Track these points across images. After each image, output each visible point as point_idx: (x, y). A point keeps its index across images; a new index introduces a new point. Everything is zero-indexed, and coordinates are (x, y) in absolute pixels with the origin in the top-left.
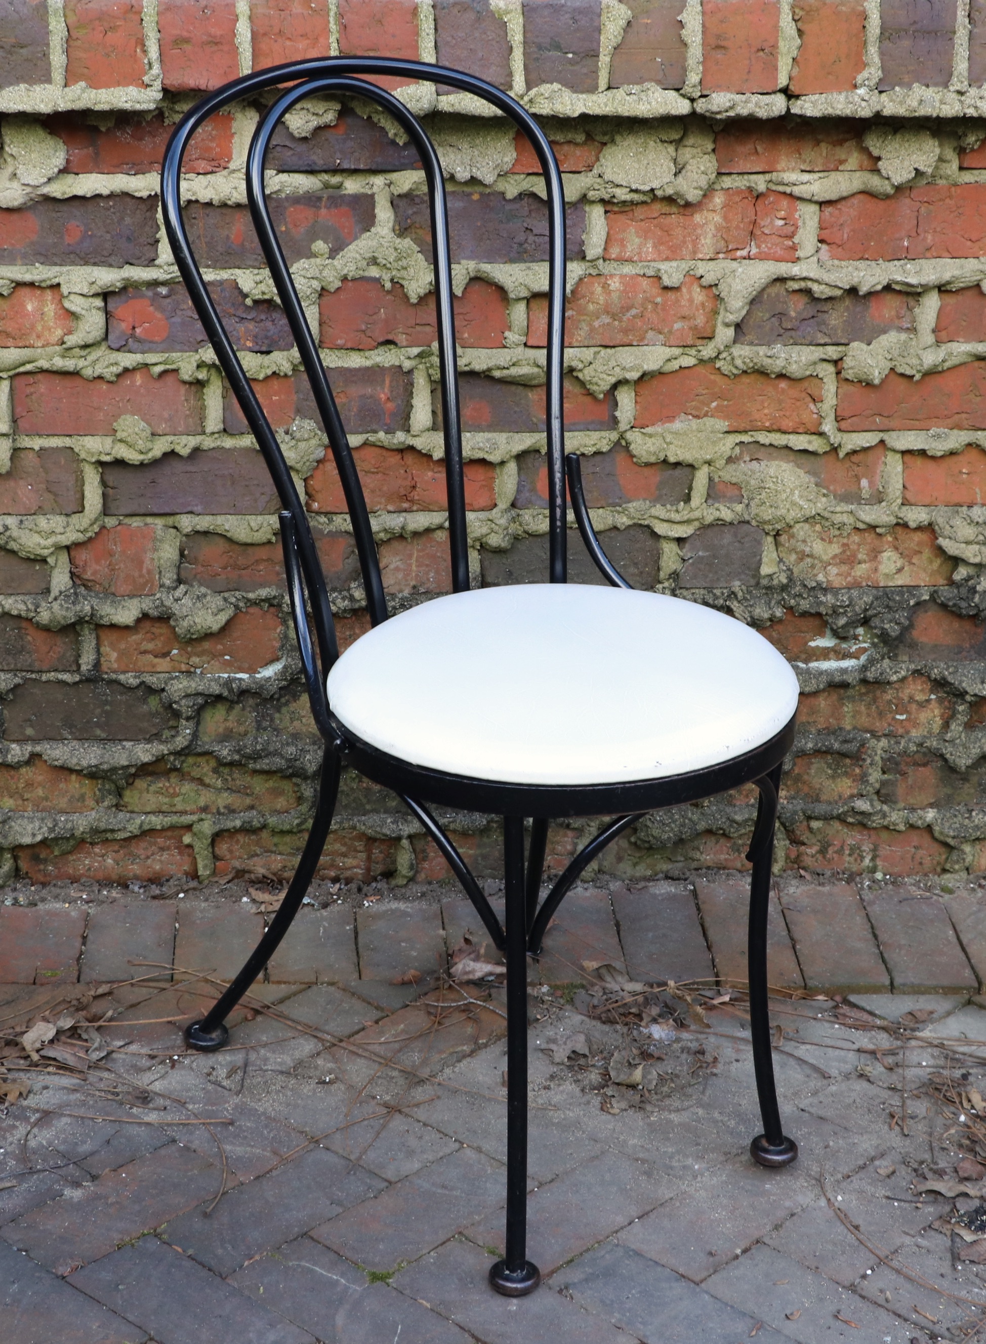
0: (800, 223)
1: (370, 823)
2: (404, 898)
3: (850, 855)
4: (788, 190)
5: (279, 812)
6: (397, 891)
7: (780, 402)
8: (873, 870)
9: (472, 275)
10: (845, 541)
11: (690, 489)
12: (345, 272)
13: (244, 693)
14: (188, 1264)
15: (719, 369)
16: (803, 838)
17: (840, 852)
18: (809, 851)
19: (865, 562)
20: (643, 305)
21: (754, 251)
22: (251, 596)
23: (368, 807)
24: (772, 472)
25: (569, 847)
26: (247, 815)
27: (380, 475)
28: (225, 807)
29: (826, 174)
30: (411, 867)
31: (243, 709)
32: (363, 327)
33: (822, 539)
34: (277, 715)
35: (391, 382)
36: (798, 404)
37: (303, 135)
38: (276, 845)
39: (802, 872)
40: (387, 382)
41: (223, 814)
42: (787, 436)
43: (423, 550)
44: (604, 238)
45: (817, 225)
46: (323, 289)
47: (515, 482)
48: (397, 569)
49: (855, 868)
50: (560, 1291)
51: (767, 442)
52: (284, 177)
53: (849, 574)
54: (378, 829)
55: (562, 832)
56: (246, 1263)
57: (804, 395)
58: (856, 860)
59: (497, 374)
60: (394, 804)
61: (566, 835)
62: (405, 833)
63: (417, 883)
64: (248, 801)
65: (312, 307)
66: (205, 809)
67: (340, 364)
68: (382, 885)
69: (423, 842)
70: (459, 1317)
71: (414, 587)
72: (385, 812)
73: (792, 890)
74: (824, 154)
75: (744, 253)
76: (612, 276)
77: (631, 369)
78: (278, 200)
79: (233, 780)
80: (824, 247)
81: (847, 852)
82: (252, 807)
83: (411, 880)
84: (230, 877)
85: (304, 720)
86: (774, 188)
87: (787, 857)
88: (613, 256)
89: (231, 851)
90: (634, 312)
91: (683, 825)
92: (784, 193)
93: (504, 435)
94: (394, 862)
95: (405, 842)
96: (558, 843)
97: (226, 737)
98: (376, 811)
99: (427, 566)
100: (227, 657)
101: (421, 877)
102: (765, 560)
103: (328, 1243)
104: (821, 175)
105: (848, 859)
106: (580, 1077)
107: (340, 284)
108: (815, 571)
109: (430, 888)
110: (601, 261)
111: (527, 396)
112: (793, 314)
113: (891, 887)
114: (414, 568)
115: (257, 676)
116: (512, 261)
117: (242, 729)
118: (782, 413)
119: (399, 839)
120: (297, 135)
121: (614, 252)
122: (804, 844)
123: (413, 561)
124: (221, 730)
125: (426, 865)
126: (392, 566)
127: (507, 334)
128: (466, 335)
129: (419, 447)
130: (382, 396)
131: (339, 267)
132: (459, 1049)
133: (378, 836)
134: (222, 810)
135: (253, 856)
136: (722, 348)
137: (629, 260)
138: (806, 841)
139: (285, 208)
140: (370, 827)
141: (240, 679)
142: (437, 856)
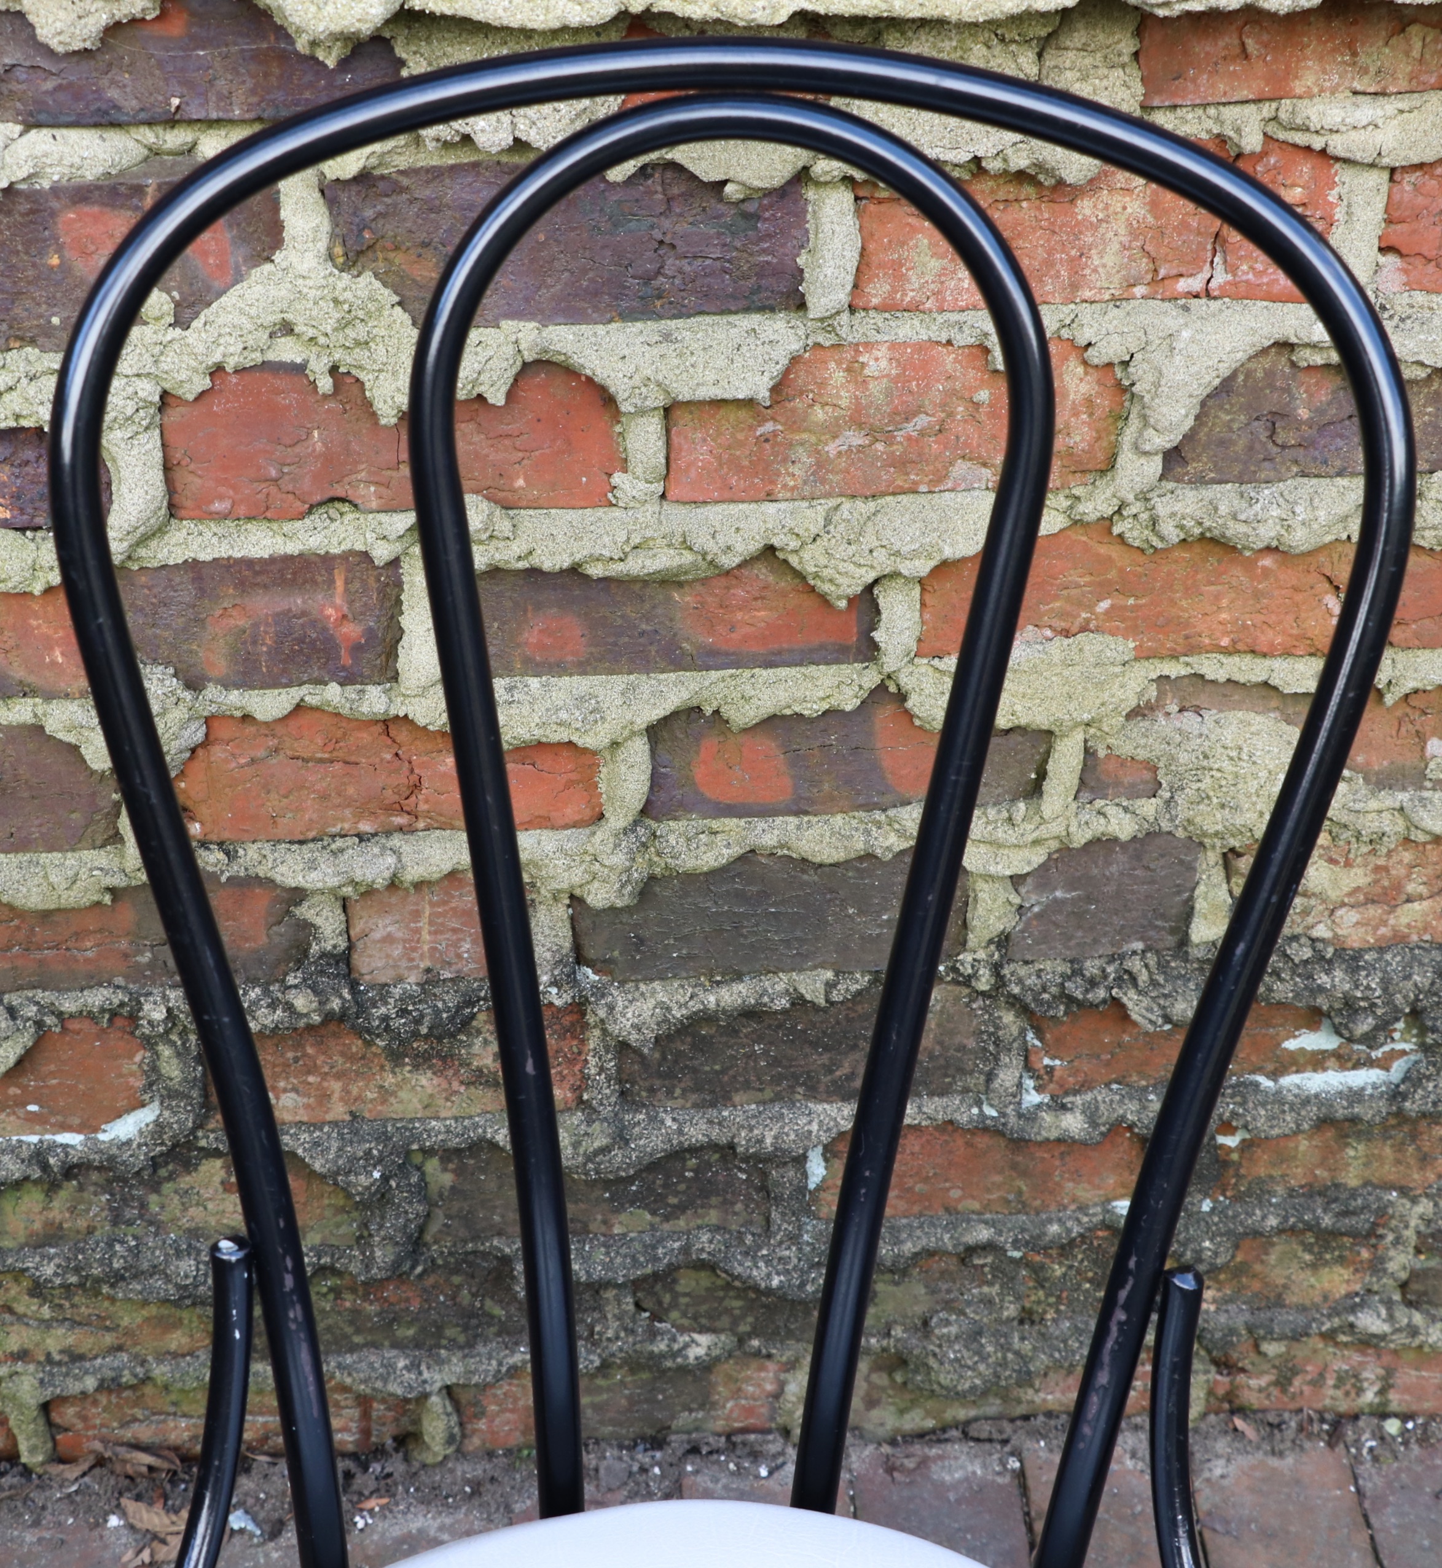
0: (1339, 214)
1: (363, 1370)
3: (1336, 1387)
4: (1317, 143)
5: (175, 1355)
6: (423, 1480)
7: (1257, 595)
8: (1382, 1414)
9: (529, 357)
10: (1381, 862)
11: (1042, 775)
12: (217, 357)
13: (72, 1170)
15: (1121, 536)
16: (1245, 1363)
17: (1318, 1382)
18: (1253, 1383)
19: (1421, 898)
20: (943, 405)
21: (1221, 278)
22: (69, 1005)
23: (357, 1339)
24: (1229, 735)
25: (769, 1387)
26: (107, 1365)
27: (338, 766)
28: (61, 1352)
29: (1415, 100)
30: (452, 1435)
31: (81, 1188)
32: (273, 473)
33: (1331, 861)
34: (153, 1198)
35: (347, 582)
36: (1299, 597)
37: (77, 45)
38: (174, 1404)
39: (1239, 1423)
40: (340, 583)
41: (59, 1364)
42: (1267, 662)
43: (445, 903)
44: (852, 264)
45: (1381, 216)
46: (165, 395)
47: (645, 777)
48: (389, 939)
49: (1343, 1406)
51: (1222, 676)
52: (40, 140)
53: (1385, 923)
54: (379, 1384)
55: (754, 1364)
57: (1314, 577)
58: (1347, 1394)
59: (595, 571)
60: (411, 1332)
61: (762, 1368)
62: (437, 1386)
63: (465, 1457)
64: (109, 1339)
65: (143, 438)
66: (22, 1355)
67: (223, 551)
68: (396, 1466)
69: (473, 1392)
71: (428, 971)
72: (394, 1348)
73: (1218, 1468)
74: (1416, 53)
75: (1196, 284)
76: (869, 346)
77: (914, 555)
78: (33, 196)
79: (73, 1306)
80: (1391, 261)
81: (1331, 1382)
82: (120, 1348)
83: (453, 1452)
84: (85, 1466)
85: (210, 1206)
86: (1282, 135)
87: (1211, 1393)
88: (875, 301)
89: (85, 1419)
90: (922, 421)
91: (1004, 1364)
92: (1308, 149)
93: (619, 681)
95: (436, 1402)
96: (748, 1379)
97: (52, 1236)
98: (375, 1345)
99: (455, 931)
100: (33, 1108)
101: (474, 1443)
102: (1200, 905)
104: (1404, 105)
105: (1331, 1392)
107: (207, 383)
108: (1310, 920)
109: (490, 1465)
110: (845, 317)
111: (669, 599)
112: (1303, 413)
113: (1415, 1449)
114: (426, 936)
115: (102, 1137)
116: (628, 316)
117: (82, 1224)
118: (1263, 618)
119: (422, 1396)
120: (60, 49)
121: (877, 291)
122: (1243, 1370)
123: (423, 924)
124: (37, 1226)
125: (482, 1425)
126: (377, 935)
127: (617, 478)
128: (520, 482)
129: (421, 721)
130: (330, 611)
131: (200, 349)
133: (380, 1395)
134: (57, 1357)
135: (128, 1423)
136: (1131, 497)
137: (914, 308)
138: (1249, 1367)
139: (53, 214)
141: (65, 1147)
142: (503, 1411)
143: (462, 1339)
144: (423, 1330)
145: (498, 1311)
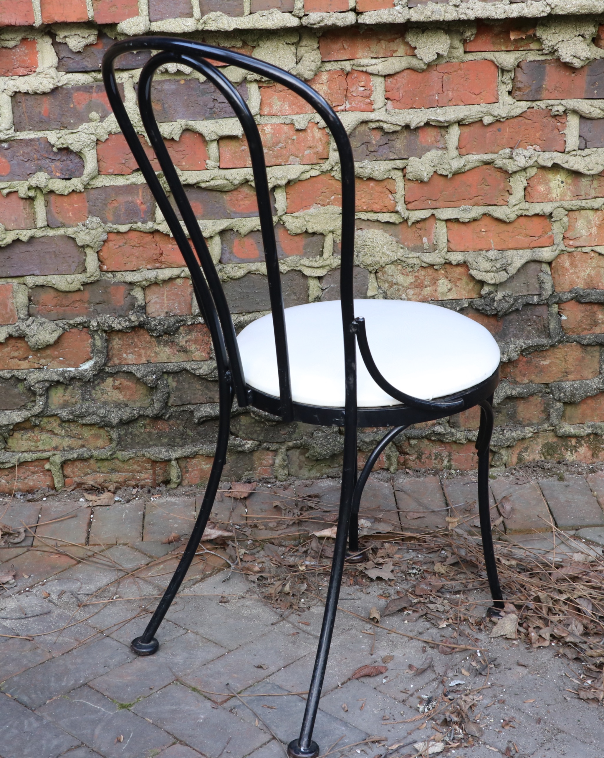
0: (373, 89)
1: (153, 452)
2: (175, 495)
3: (435, 459)
4: (364, 69)
5: (100, 448)
6: (171, 491)
7: (371, 194)
8: (450, 468)
9: (184, 128)
10: (416, 274)
11: (323, 248)
12: (110, 129)
13: (73, 379)
14: (13, 703)
15: (333, 176)
16: (407, 450)
17: (429, 457)
18: (411, 458)
19: (429, 286)
20: (285, 141)
21: (348, 106)
22: (71, 322)
23: (151, 443)
24: (370, 235)
25: (271, 462)
26: (80, 451)
27: (141, 248)
28: (67, 447)
29: (386, 59)
30: (178, 477)
31: (74, 389)
32: (124, 162)
33: (403, 274)
34: (93, 391)
35: (143, 192)
36: (382, 195)
37: (78, 50)
38: (99, 468)
39: (408, 470)
40: (140, 193)
41: (67, 451)
42: (377, 214)
43: (170, 291)
44: (259, 102)
45: (383, 89)
46: (98, 140)
47: (220, 248)
48: (156, 303)
49: (439, 467)
50: (231, 710)
51: (366, 218)
52: (70, 75)
53: (420, 294)
54: (157, 455)
55: (266, 453)
56: (48, 702)
57: (385, 189)
58: (439, 462)
59: (203, 185)
60: (166, 440)
61: (268, 455)
62: (174, 457)
63: (183, 486)
64: (81, 442)
65: (92, 151)
66: (56, 448)
67: (111, 183)
68: (163, 488)
69: (185, 462)
70: (167, 727)
71: (167, 313)
72: (161, 446)
73: (401, 481)
74: (384, 47)
75: (342, 108)
76: (266, 124)
77: (281, 179)
78: (67, 89)
79: (71, 430)
80: (389, 102)
81: (433, 458)
82: (83, 446)
83: (179, 484)
84: (73, 487)
85: (109, 394)
86: (356, 68)
87: (398, 462)
88: (266, 113)
89: (73, 473)
90: (280, 145)
91: (335, 446)
92: (362, 71)
93: (211, 221)
94: (169, 475)
95: (174, 463)
96: (264, 459)
97: (65, 405)
98: (155, 445)
99: (173, 300)
100: (61, 359)
101: (185, 482)
102: (370, 287)
103: (97, 688)
104: (383, 59)
105: (434, 461)
106: (264, 590)
107: (107, 137)
108: (400, 293)
109: (190, 489)
110: (259, 116)
111: (223, 197)
112: (374, 142)
113: (460, 476)
114: (166, 302)
115: (80, 369)
116: (207, 119)
117: (74, 400)
118: (373, 201)
119: (170, 460)
120: (74, 51)
121: (266, 111)
122: (408, 454)
123: (165, 297)
124: (61, 401)
125: (188, 475)
126: (153, 301)
127: (207, 161)
128: (184, 163)
129: (161, 230)
130: (138, 201)
131: (106, 127)
132: (194, 577)
133: (158, 460)
134: (66, 448)
135: (86, 475)
136: (334, 164)
137: (275, 115)
138: (408, 452)
139: (72, 94)
140: (153, 455)
141: (70, 371)
142: (194, 470)
143: (181, 443)
144: (170, 439)
145: (191, 433)
